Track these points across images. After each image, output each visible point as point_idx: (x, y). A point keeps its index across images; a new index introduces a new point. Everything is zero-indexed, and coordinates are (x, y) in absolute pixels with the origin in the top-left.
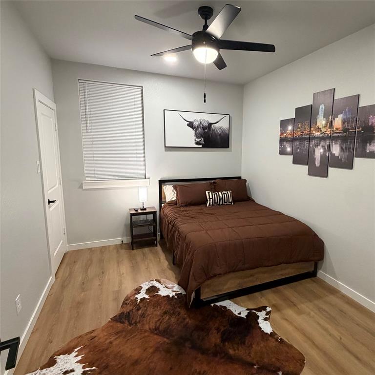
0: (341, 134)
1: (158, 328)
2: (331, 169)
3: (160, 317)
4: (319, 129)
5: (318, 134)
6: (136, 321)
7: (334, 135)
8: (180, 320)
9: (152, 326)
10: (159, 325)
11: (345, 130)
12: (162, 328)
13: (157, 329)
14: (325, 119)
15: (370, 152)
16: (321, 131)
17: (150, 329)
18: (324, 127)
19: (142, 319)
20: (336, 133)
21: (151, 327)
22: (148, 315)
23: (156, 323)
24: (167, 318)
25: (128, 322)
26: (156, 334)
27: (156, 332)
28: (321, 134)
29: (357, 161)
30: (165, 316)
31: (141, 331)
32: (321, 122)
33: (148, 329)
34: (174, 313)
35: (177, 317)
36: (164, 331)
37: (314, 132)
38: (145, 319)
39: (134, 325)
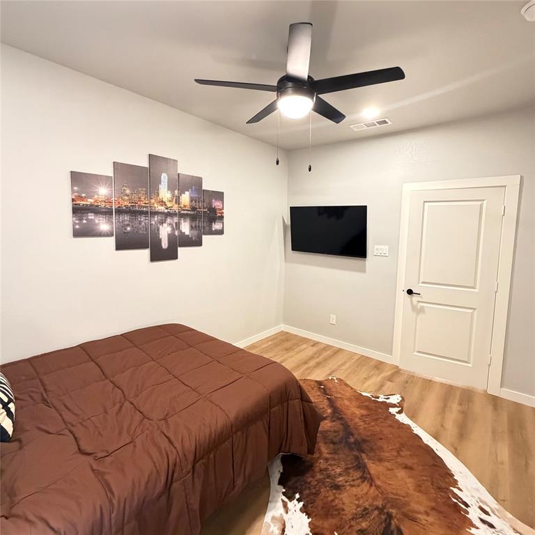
0: (189, 212)
1: (361, 478)
2: (180, 249)
3: (348, 488)
4: (162, 203)
5: (162, 209)
6: (380, 514)
7: (183, 212)
8: (332, 462)
9: (365, 487)
10: (358, 479)
11: (193, 209)
12: (358, 474)
13: (363, 479)
14: (169, 192)
15: (216, 230)
16: (166, 205)
17: (371, 485)
18: (170, 201)
19: (370, 508)
20: (184, 210)
21: (368, 486)
22: (358, 506)
23: (359, 486)
24: (341, 479)
25: (390, 524)
26: (369, 473)
27: (368, 476)
28: (167, 209)
29: (205, 238)
30: (340, 483)
31: (382, 493)
32: (165, 193)
33: (373, 488)
34: (329, 477)
35: (330, 469)
36: (359, 468)
37: (156, 205)
38: (366, 505)
39: (385, 511)
